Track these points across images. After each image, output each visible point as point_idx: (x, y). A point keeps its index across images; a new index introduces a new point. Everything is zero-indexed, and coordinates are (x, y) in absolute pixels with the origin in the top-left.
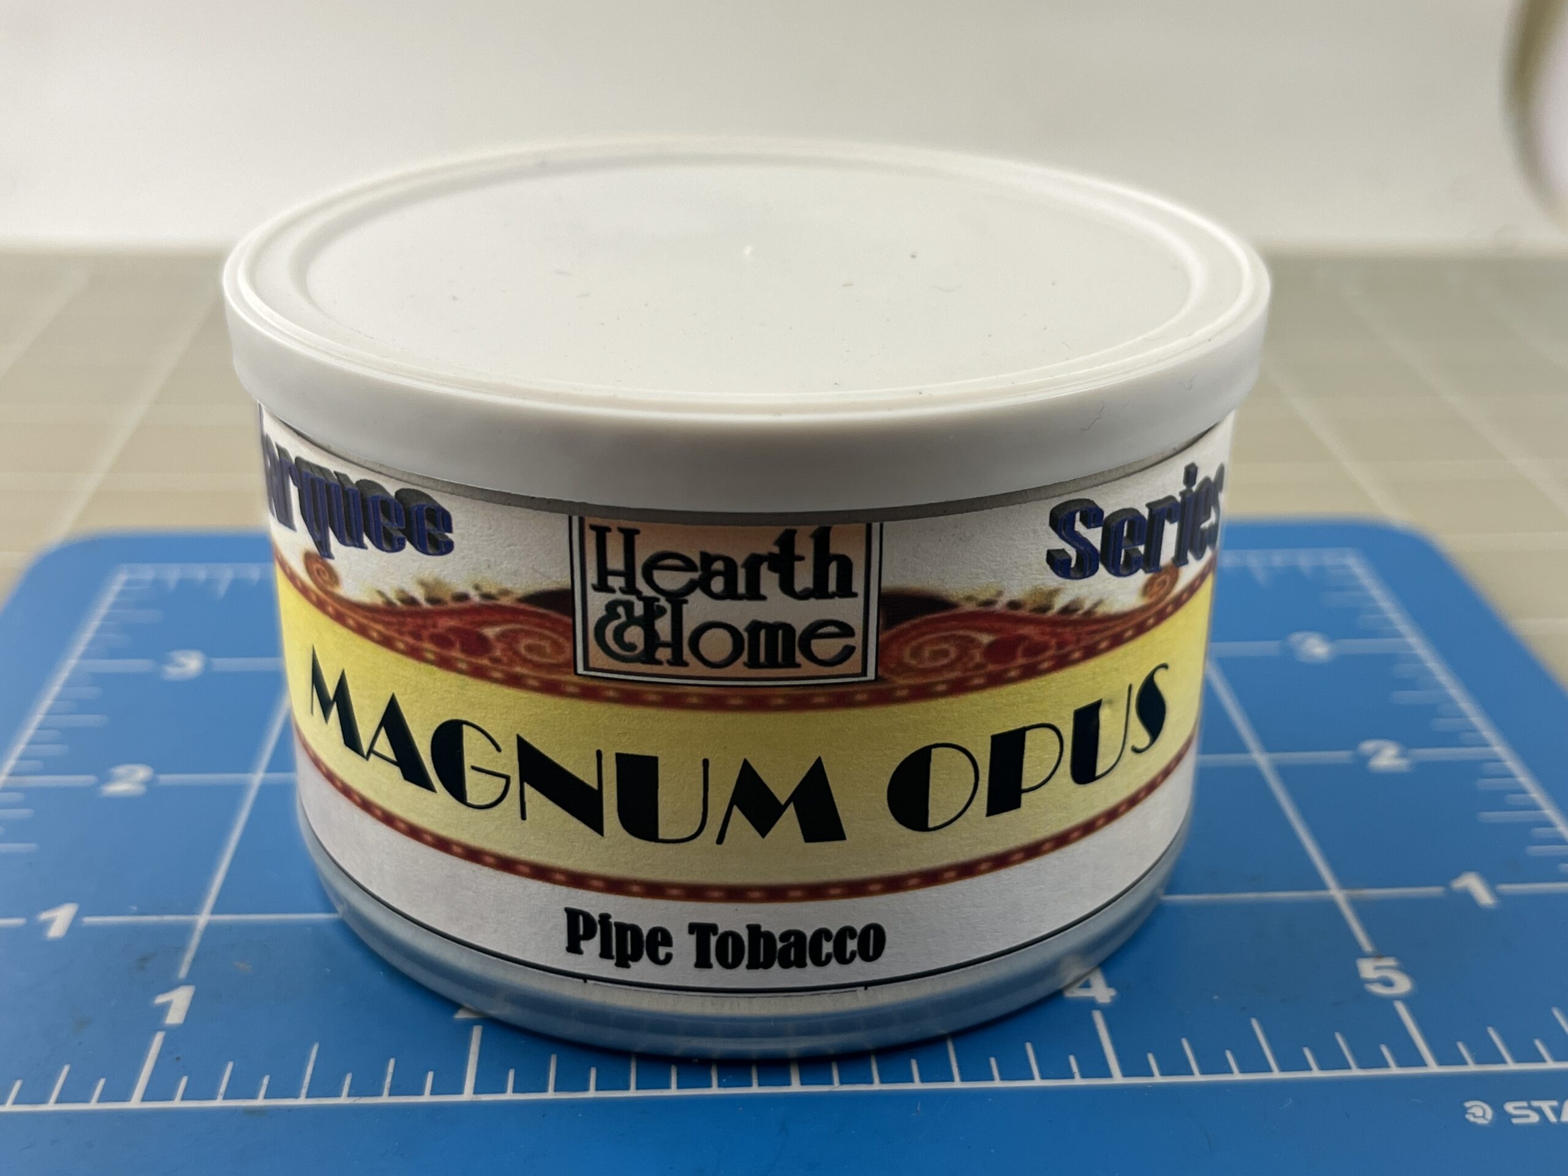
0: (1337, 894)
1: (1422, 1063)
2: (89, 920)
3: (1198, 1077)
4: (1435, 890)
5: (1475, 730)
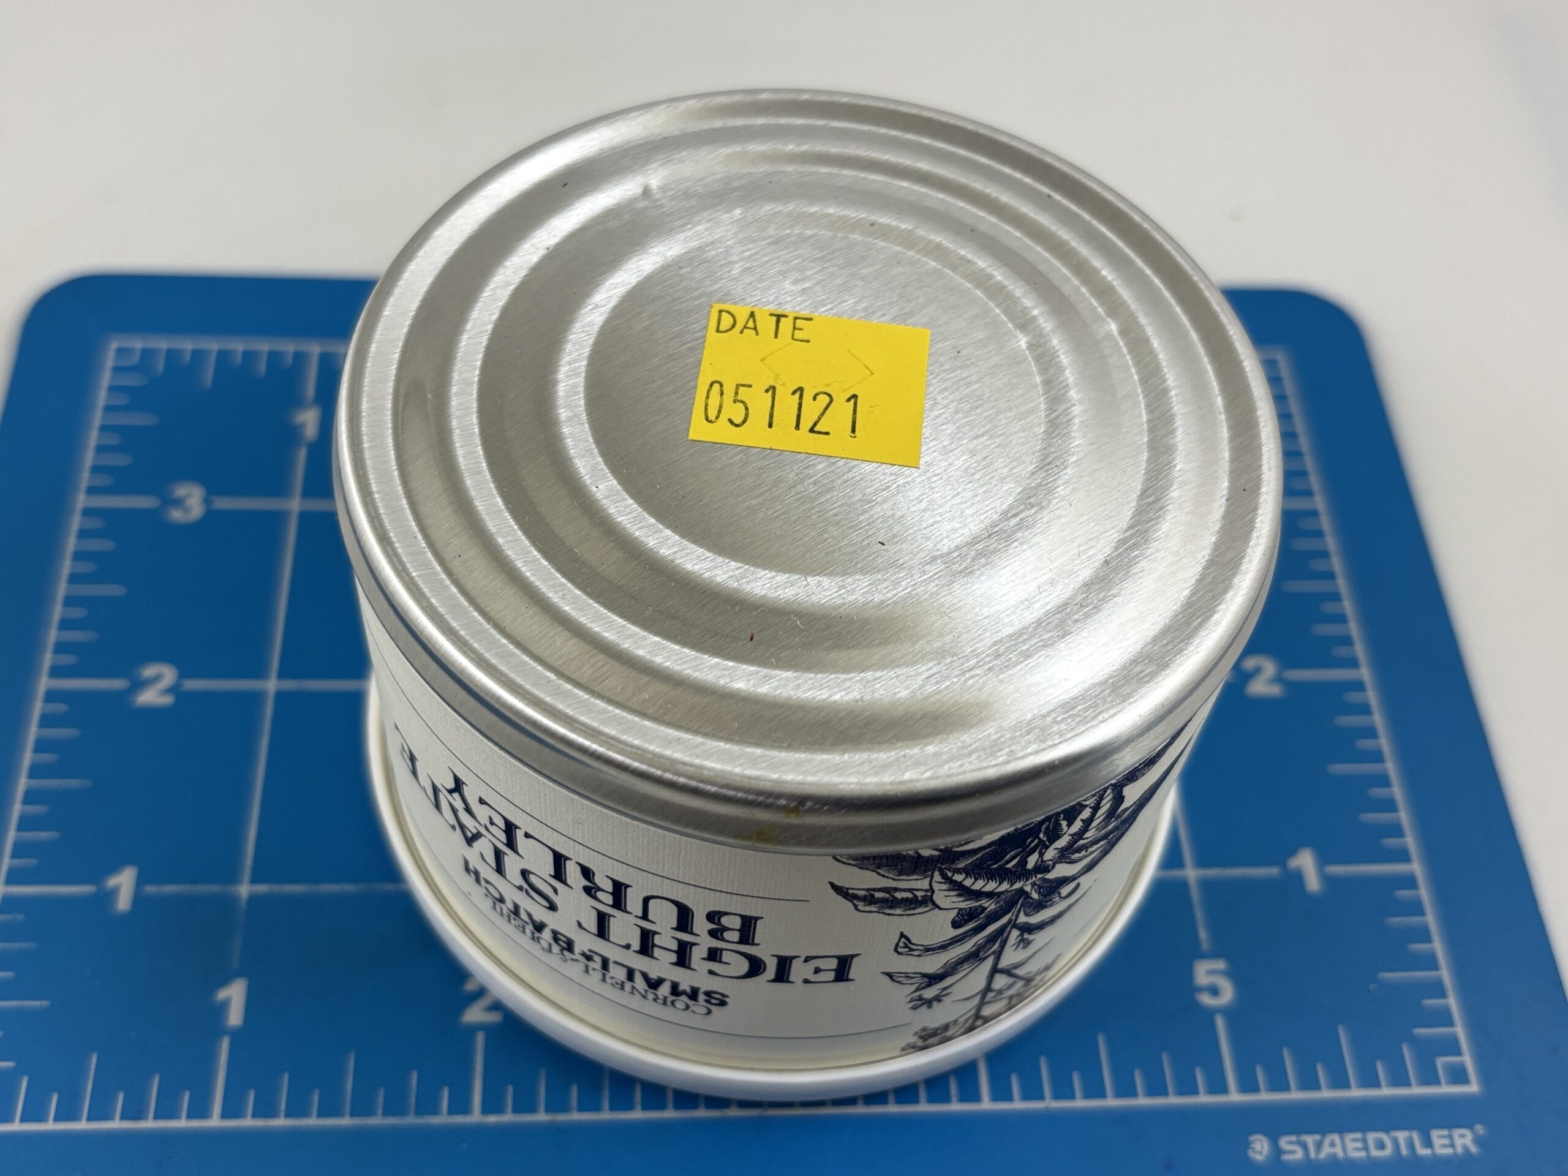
0: (1191, 873)
1: (1224, 1090)
2: (150, 889)
3: (1049, 1103)
4: (1273, 871)
5: (1348, 641)
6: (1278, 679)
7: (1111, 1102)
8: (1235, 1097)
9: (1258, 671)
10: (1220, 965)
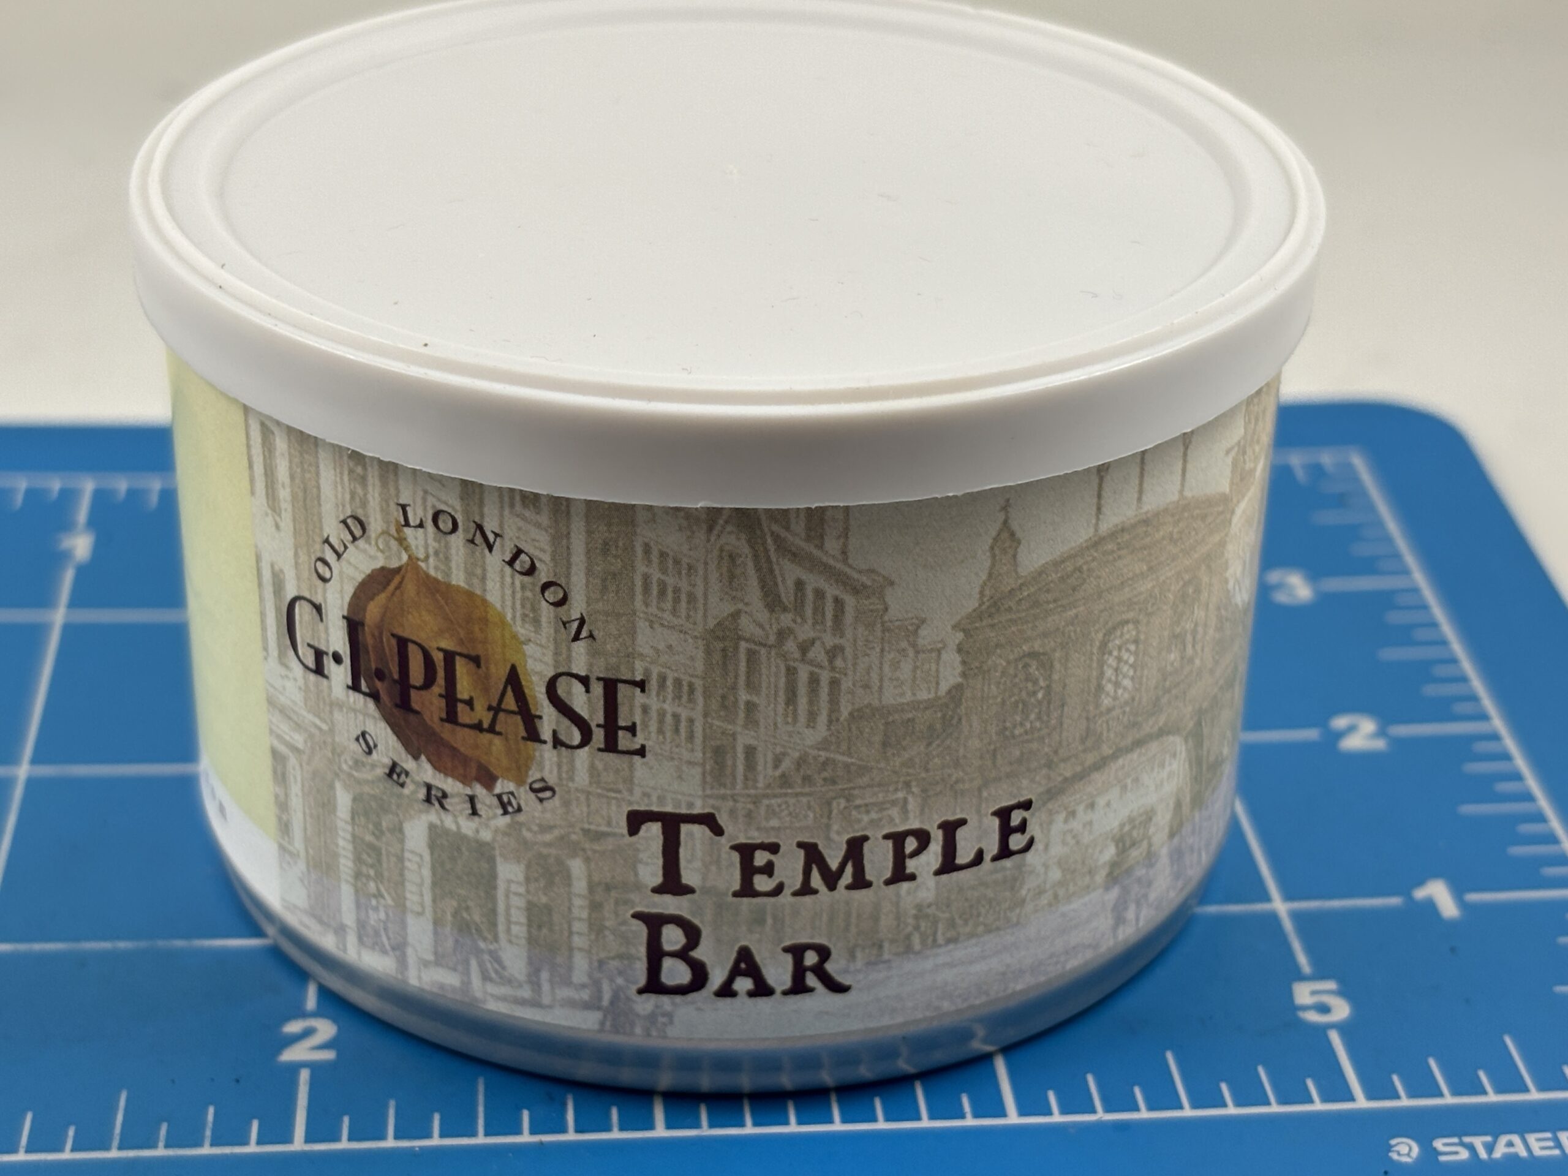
0: (1281, 907)
1: (1352, 1099)
3: (1101, 1115)
4: (1395, 901)
5: (1474, 698)
6: (1381, 733)
7: (1188, 1112)
8: (1362, 1102)
9: (1352, 729)
10: (1331, 985)
